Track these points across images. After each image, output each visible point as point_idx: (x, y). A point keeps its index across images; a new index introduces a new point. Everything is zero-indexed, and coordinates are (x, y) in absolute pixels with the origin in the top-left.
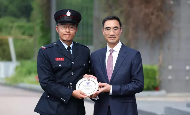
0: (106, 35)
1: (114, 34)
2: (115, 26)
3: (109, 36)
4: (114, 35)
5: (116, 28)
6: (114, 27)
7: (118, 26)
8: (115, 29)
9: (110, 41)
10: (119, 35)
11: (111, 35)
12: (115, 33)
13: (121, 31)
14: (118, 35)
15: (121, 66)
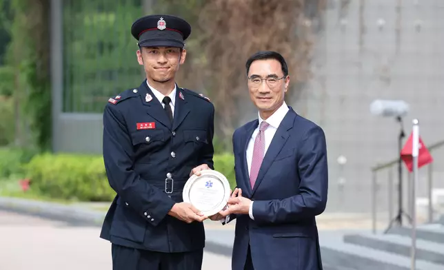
0: (252, 93)
1: (268, 90)
2: (270, 73)
3: (257, 95)
4: (268, 93)
5: (272, 77)
6: (269, 76)
7: (279, 73)
8: (272, 80)
9: (261, 105)
10: (280, 93)
11: (261, 93)
12: (270, 89)
13: (287, 84)
14: (278, 92)
15: (277, 159)
